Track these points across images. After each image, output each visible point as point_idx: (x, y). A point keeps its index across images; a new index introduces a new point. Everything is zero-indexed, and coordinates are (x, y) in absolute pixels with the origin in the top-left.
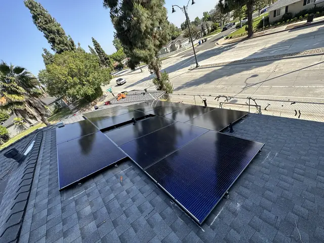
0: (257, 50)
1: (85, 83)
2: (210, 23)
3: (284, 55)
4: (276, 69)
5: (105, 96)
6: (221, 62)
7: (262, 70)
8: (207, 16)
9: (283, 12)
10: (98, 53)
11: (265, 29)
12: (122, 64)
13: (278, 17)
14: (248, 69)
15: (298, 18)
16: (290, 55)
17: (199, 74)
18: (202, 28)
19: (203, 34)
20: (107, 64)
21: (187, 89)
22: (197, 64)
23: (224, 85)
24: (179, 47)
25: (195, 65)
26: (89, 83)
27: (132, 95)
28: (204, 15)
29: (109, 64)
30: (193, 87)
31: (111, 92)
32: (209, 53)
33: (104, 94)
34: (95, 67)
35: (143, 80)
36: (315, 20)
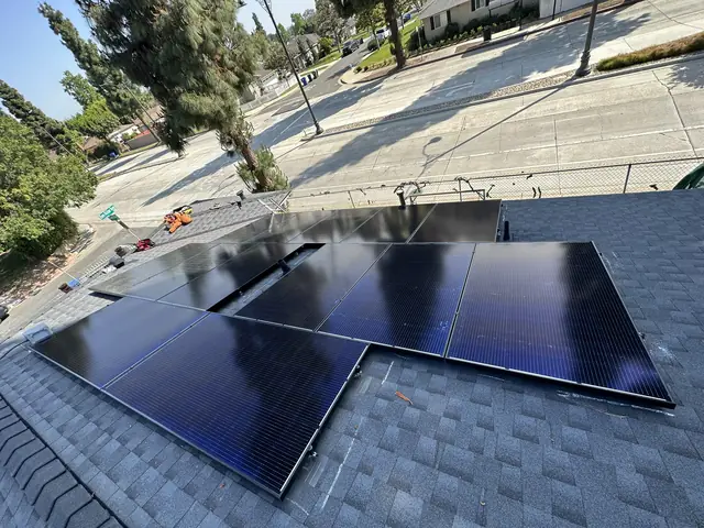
0: (422, 91)
1: (10, 205)
2: (314, 38)
3: (470, 98)
4: (464, 124)
5: (88, 235)
6: (365, 118)
7: (443, 128)
8: (303, 24)
9: (444, 20)
10: (18, 116)
11: (423, 52)
12: (112, 144)
13: (439, 30)
14: (420, 127)
15: (469, 34)
16: (477, 97)
17: (327, 148)
18: (301, 49)
19: (305, 62)
20: (62, 148)
21: (313, 182)
22: (317, 126)
23: (388, 163)
24: (259, 93)
25: (313, 129)
26: (26, 204)
27: (207, 212)
28: (293, 21)
29: (69, 147)
30: (325, 177)
31: (114, 218)
32: (333, 102)
33: (81, 229)
34: (31, 155)
35: (192, 178)
36: (495, 37)
